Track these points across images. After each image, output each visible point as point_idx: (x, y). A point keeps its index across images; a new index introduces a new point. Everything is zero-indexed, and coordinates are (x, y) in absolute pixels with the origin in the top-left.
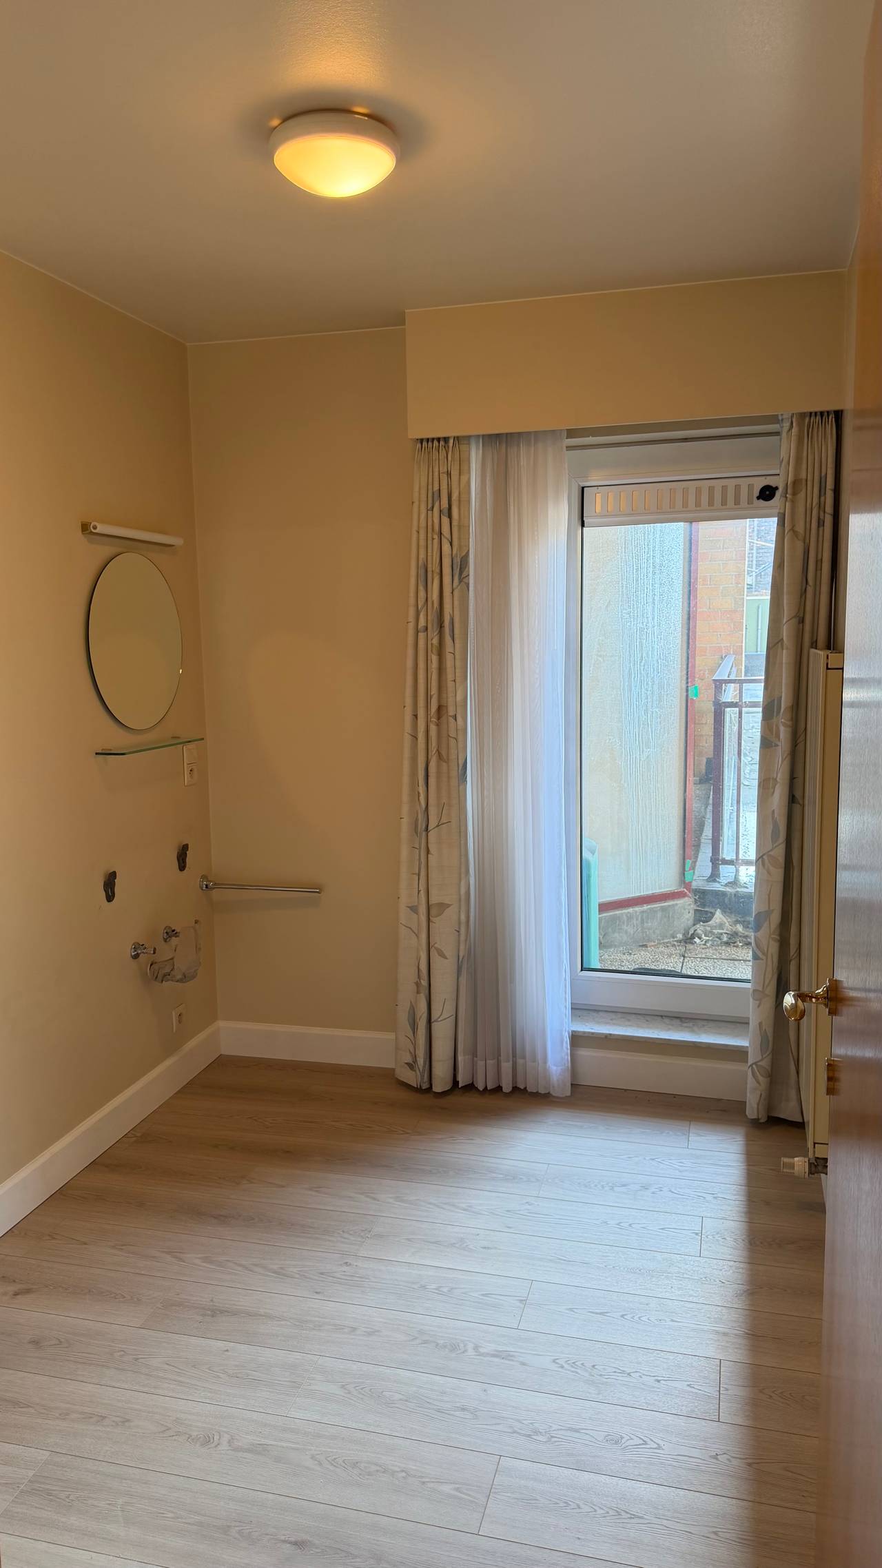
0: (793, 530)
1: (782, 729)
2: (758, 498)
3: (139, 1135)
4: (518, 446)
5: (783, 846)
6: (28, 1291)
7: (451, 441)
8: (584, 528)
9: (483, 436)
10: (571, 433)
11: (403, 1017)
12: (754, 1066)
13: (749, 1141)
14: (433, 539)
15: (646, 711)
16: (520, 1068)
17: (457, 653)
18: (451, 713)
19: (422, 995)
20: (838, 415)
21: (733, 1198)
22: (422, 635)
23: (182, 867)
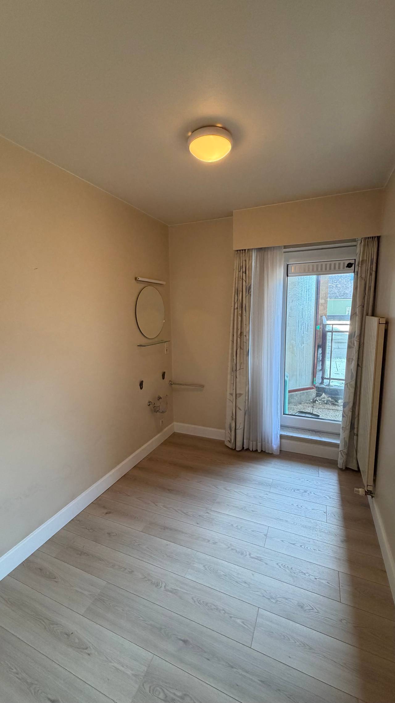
0: (361, 276)
1: (355, 342)
2: (346, 267)
3: (149, 457)
4: (268, 251)
5: (354, 381)
6: (110, 513)
7: (247, 251)
8: (288, 277)
9: (257, 249)
10: (285, 247)
11: (227, 426)
12: (342, 451)
13: (339, 475)
14: (240, 280)
15: (303, 333)
16: (263, 444)
17: (247, 316)
18: (245, 334)
19: (233, 421)
20: (379, 238)
21: (336, 498)
22: (236, 310)
23: (163, 378)
